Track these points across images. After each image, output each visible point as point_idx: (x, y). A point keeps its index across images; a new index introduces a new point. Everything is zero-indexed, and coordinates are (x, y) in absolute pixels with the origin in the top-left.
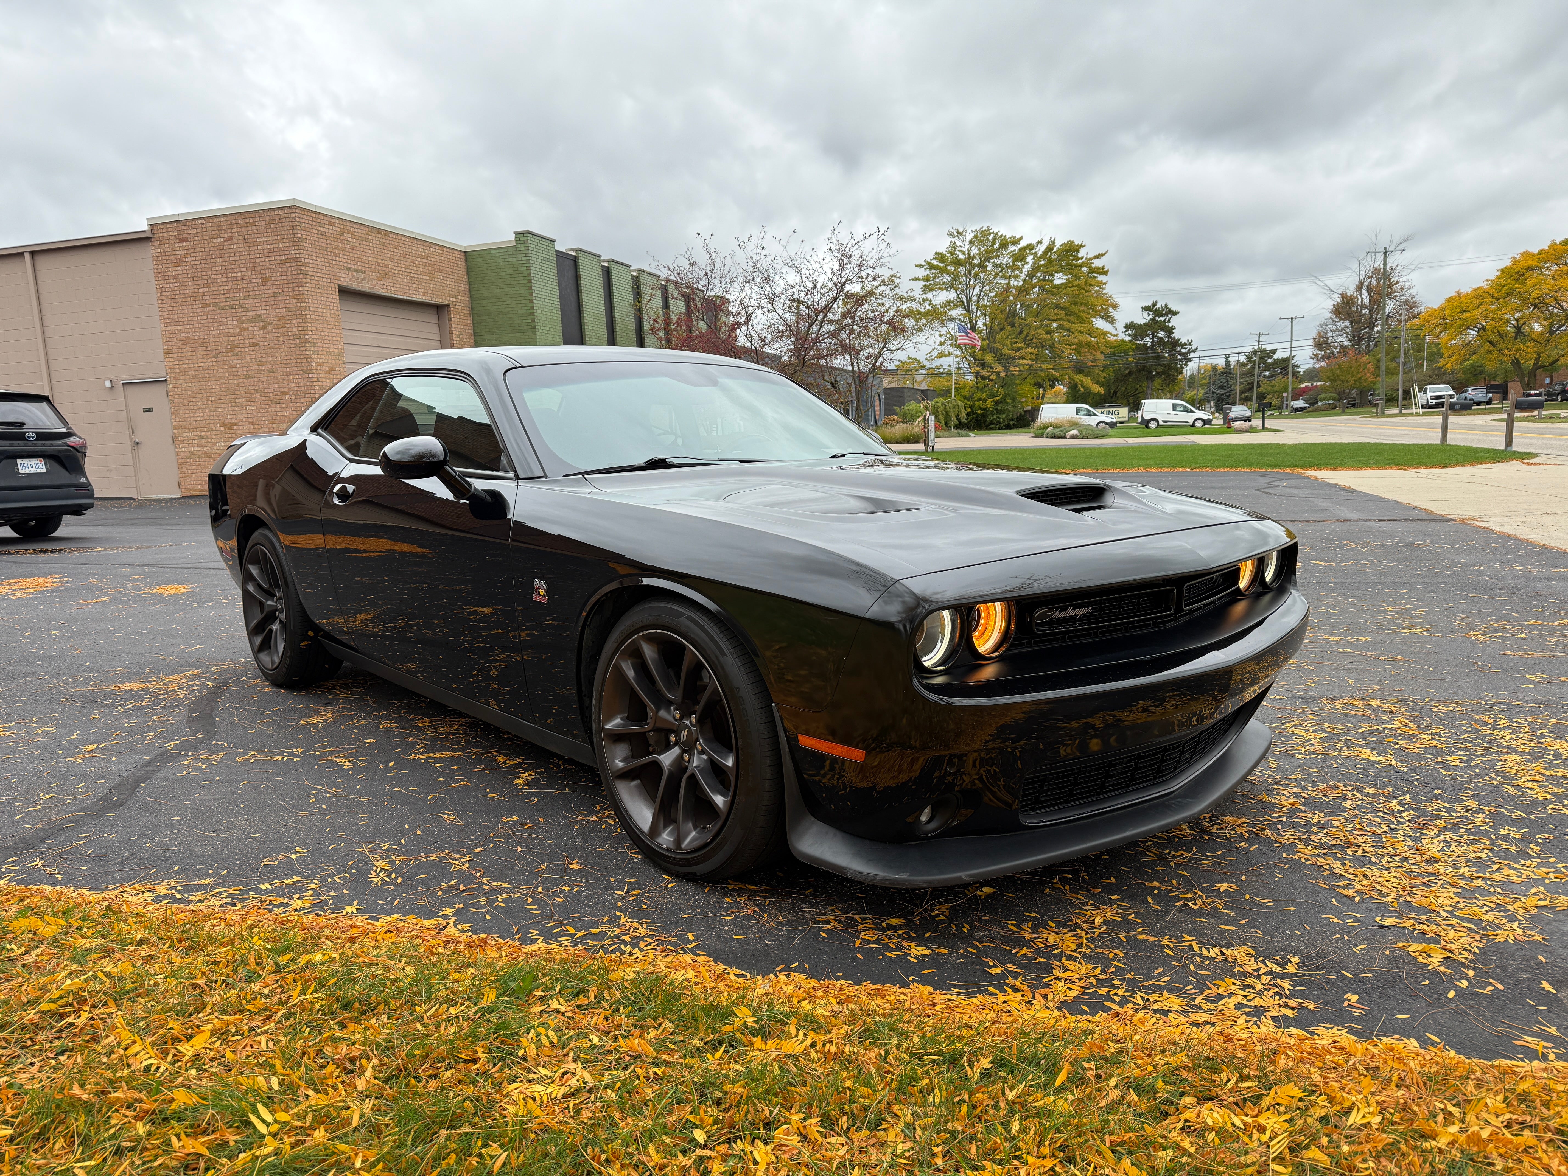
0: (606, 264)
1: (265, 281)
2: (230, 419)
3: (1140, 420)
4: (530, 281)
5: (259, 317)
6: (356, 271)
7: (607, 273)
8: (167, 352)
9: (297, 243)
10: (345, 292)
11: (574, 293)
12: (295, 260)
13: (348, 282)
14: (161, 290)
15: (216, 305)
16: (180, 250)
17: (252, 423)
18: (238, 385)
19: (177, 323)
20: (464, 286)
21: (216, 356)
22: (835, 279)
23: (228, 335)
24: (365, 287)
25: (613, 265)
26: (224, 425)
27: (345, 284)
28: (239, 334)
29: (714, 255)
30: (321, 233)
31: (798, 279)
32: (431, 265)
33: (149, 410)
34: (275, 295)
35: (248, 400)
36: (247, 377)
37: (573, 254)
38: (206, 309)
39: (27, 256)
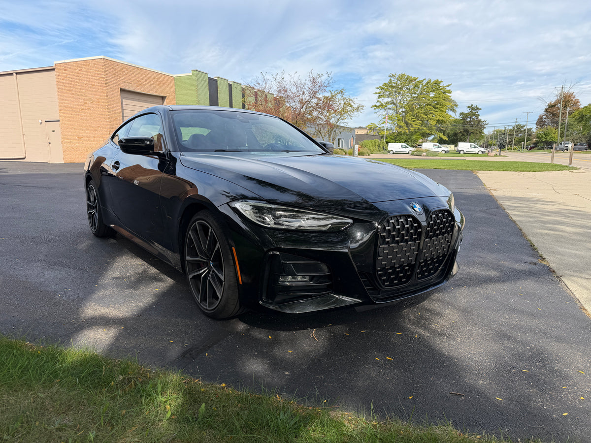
0: (231, 83)
1: (93, 85)
2: (80, 136)
3: (457, 150)
4: (196, 89)
5: (90, 99)
6: (127, 83)
7: (230, 86)
8: (60, 111)
9: (104, 72)
10: (122, 90)
11: (216, 94)
12: (103, 78)
13: (124, 87)
14: (58, 88)
15: (76, 94)
16: (65, 73)
17: (88, 137)
18: (83, 123)
19: (63, 100)
20: (173, 90)
21: (76, 112)
23: (80, 105)
24: (131, 89)
25: (233, 84)
26: (78, 137)
27: (123, 88)
28: (84, 105)
29: (266, 81)
30: (114, 69)
31: (296, 91)
32: (159, 82)
33: (54, 131)
34: (96, 91)
35: (87, 129)
36: (86, 120)
37: (216, 79)
38: (73, 95)
39: (14, 74)
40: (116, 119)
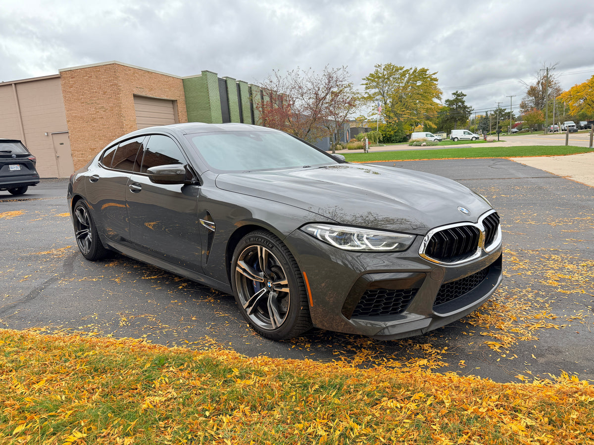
0: (238, 83)
1: (105, 93)
2: (93, 147)
3: (451, 138)
4: (208, 90)
5: (103, 106)
6: (140, 88)
8: (68, 121)
9: (116, 78)
10: (135, 96)
11: (226, 94)
12: (116, 84)
14: (65, 97)
15: (86, 102)
16: (71, 81)
18: (96, 133)
19: (71, 110)
20: (182, 93)
21: (87, 123)
22: (327, 86)
23: (91, 114)
24: (143, 94)
25: (241, 83)
26: (91, 149)
27: (136, 93)
28: (96, 114)
29: (279, 78)
30: (125, 74)
32: (169, 85)
33: (62, 144)
34: (109, 98)
35: (100, 139)
36: (99, 130)
37: (225, 79)
38: (83, 104)
39: (13, 85)
40: (132, 126)
